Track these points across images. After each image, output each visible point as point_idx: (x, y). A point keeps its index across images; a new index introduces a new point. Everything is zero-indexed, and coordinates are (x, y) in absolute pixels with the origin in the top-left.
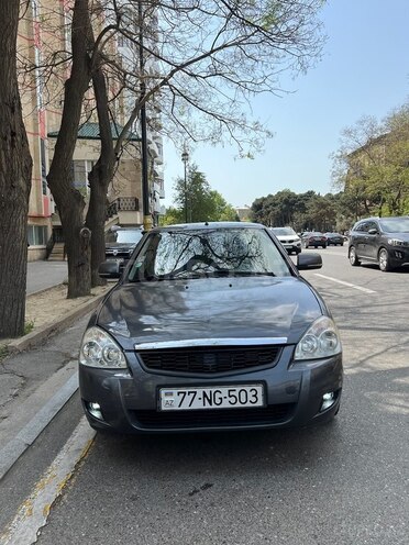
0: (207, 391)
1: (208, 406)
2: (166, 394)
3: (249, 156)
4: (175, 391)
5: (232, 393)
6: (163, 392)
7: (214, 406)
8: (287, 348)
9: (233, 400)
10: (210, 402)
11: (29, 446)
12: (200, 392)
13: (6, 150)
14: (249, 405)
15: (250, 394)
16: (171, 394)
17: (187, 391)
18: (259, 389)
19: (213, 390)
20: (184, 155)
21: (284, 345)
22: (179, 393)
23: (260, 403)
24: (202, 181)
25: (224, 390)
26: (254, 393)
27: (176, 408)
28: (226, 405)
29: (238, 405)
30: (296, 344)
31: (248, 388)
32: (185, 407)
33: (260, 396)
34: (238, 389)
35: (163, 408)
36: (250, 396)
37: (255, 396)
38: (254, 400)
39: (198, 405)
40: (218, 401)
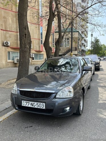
0: (32, 103)
1: (32, 106)
2: (23, 102)
3: (103, 35)
4: (25, 102)
5: (37, 104)
6: (22, 101)
7: (33, 107)
8: (54, 94)
9: (38, 106)
10: (32, 105)
11: (7, 108)
12: (30, 102)
13: (24, 39)
14: (41, 108)
15: (42, 105)
16: (24, 102)
17: (27, 102)
18: (44, 104)
19: (33, 103)
20: (91, 35)
21: (53, 93)
22: (26, 102)
23: (44, 108)
24: (98, 42)
25: (36, 103)
26: (43, 105)
27: (25, 106)
28: (36, 107)
29: (39, 107)
30: (57, 93)
31: (41, 104)
32: (27, 106)
33: (44, 106)
34: (39, 103)
35: (22, 105)
36: (42, 106)
37: (43, 106)
38: (43, 107)
39: (30, 106)
40: (34, 106)
